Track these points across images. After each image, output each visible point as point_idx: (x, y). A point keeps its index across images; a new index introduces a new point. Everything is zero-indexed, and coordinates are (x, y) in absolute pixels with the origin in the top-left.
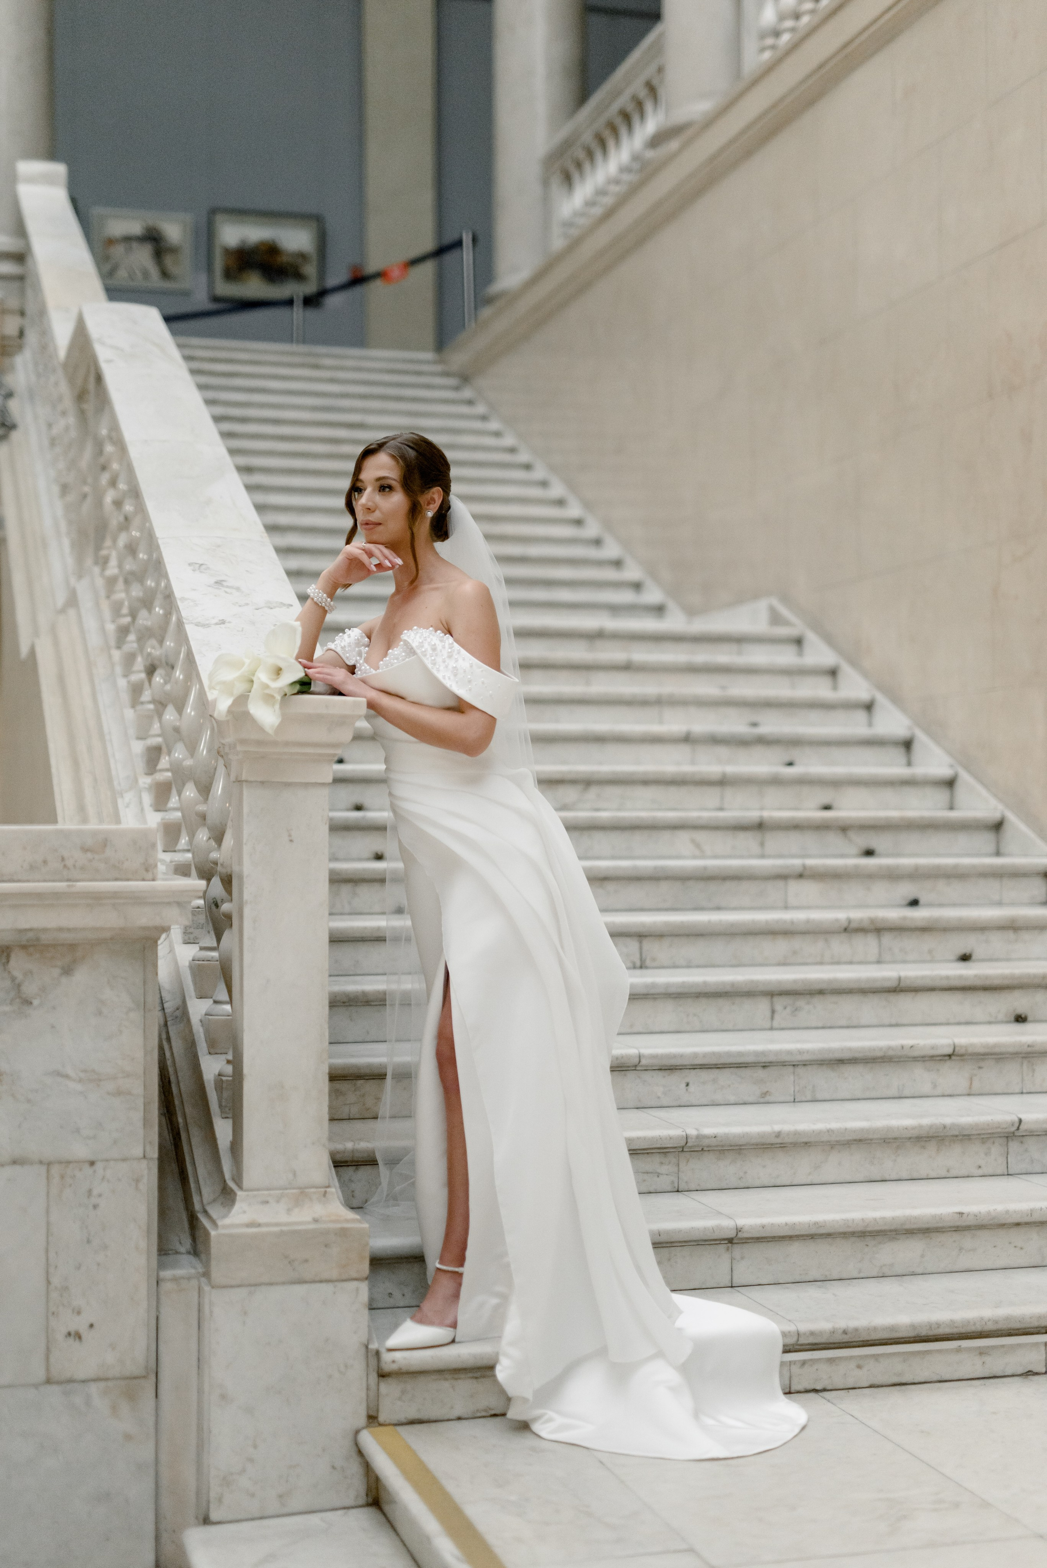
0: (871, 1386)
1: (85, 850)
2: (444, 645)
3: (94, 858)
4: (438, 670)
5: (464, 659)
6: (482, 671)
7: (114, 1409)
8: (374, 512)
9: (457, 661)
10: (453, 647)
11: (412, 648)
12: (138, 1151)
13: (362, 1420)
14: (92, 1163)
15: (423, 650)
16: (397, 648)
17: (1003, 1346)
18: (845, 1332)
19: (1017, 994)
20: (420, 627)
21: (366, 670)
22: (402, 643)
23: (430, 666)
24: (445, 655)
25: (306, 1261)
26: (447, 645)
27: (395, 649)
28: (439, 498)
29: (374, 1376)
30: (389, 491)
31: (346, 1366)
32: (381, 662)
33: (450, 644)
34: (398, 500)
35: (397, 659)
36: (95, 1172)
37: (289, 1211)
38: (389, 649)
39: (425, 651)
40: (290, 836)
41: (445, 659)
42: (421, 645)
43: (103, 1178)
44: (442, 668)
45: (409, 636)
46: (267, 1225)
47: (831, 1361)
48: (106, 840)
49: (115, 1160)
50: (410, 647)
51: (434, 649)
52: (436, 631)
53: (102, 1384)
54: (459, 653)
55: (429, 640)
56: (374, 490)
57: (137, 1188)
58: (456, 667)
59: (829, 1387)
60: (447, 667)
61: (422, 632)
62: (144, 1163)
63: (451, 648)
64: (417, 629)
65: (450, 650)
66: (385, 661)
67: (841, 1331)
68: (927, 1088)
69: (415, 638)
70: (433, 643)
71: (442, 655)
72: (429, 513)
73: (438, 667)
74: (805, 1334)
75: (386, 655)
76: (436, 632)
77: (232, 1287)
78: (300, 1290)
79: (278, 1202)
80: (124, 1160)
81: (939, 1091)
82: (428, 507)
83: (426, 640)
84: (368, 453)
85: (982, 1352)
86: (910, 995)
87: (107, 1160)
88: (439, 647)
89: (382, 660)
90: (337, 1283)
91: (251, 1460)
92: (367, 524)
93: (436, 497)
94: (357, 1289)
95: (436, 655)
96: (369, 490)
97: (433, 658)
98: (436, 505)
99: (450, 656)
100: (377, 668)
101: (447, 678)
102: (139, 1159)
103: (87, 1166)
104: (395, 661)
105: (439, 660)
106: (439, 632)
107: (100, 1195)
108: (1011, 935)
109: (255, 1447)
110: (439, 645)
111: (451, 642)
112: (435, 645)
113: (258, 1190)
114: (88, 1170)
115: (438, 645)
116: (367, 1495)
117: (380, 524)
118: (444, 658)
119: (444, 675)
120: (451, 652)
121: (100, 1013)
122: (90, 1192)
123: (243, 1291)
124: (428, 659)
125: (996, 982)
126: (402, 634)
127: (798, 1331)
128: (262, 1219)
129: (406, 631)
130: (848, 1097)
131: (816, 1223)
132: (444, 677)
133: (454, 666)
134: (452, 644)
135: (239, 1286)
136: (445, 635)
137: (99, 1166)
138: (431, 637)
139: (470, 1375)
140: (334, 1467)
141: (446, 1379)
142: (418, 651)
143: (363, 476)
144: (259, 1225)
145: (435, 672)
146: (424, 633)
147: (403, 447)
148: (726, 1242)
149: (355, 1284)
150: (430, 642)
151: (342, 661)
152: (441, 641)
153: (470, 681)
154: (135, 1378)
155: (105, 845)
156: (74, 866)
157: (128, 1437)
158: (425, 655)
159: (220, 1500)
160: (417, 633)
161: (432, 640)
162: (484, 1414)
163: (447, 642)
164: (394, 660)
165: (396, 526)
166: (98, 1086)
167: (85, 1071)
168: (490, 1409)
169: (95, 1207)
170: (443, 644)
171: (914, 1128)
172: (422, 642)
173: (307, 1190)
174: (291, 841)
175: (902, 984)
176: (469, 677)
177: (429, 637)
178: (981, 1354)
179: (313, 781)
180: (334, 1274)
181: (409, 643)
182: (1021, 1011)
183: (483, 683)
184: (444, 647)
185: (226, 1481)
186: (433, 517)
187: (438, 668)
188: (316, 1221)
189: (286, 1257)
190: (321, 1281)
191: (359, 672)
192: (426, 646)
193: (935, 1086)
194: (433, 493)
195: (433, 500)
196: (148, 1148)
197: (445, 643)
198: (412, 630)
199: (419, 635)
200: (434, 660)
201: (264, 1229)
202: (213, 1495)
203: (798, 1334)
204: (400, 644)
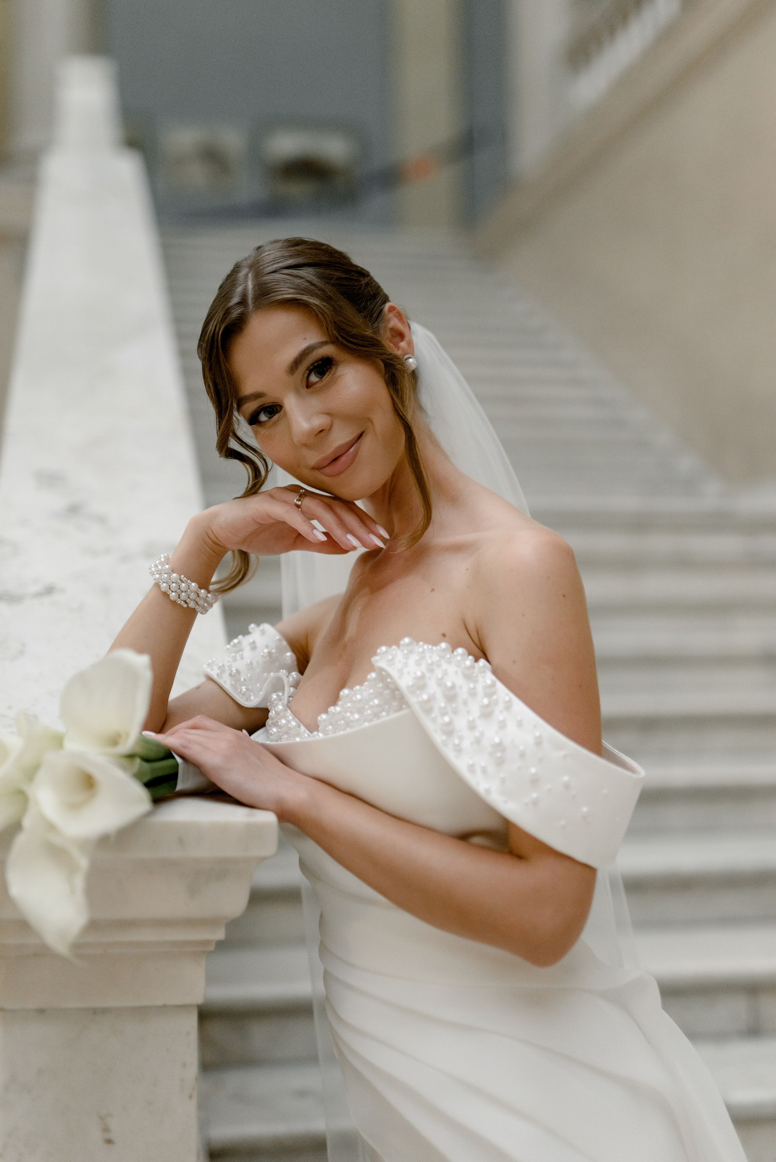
2: (474, 688)
4: (458, 750)
5: (520, 724)
6: (565, 756)
9: (503, 725)
10: (494, 693)
11: (397, 689)
15: (425, 697)
16: (361, 684)
20: (417, 639)
21: (290, 729)
22: (373, 675)
23: (438, 738)
24: (475, 712)
26: (480, 690)
27: (358, 687)
32: (324, 716)
33: (486, 687)
35: (360, 711)
38: (342, 686)
39: (429, 701)
40: (105, 1129)
41: (473, 721)
42: (420, 684)
44: (466, 744)
45: (392, 659)
50: (392, 686)
51: (451, 696)
52: (454, 648)
54: (508, 707)
55: (439, 674)
58: (500, 744)
60: (478, 741)
61: (424, 652)
63: (489, 695)
64: (408, 645)
65: (486, 701)
66: (334, 714)
69: (406, 665)
70: (449, 684)
71: (468, 712)
73: (456, 742)
75: (335, 700)
76: (453, 652)
83: (431, 671)
88: (463, 694)
89: (326, 712)
95: (455, 712)
97: (447, 719)
99: (487, 714)
100: (313, 727)
101: (478, 771)
104: (357, 716)
105: (461, 723)
106: (460, 650)
110: (463, 687)
111: (489, 682)
112: (453, 687)
115: (461, 687)
118: (471, 719)
119: (471, 762)
120: (488, 706)
124: (434, 720)
126: (375, 654)
129: (384, 648)
132: (472, 768)
133: (497, 740)
134: (493, 685)
136: (476, 660)
138: (444, 665)
142: (413, 700)
145: (450, 754)
146: (428, 655)
150: (442, 678)
151: (231, 703)
152: (468, 677)
153: (535, 781)
158: (428, 711)
160: (411, 652)
161: (445, 673)
163: (480, 679)
164: (352, 713)
170: (472, 686)
172: (423, 677)
174: (109, 1141)
176: (533, 770)
177: (439, 666)
179: (160, 1002)
181: (389, 675)
183: (567, 786)
184: (473, 693)
187: (458, 745)
191: (275, 730)
192: (433, 687)
197: (476, 681)
198: (398, 645)
199: (414, 657)
200: (450, 723)
204: (369, 677)
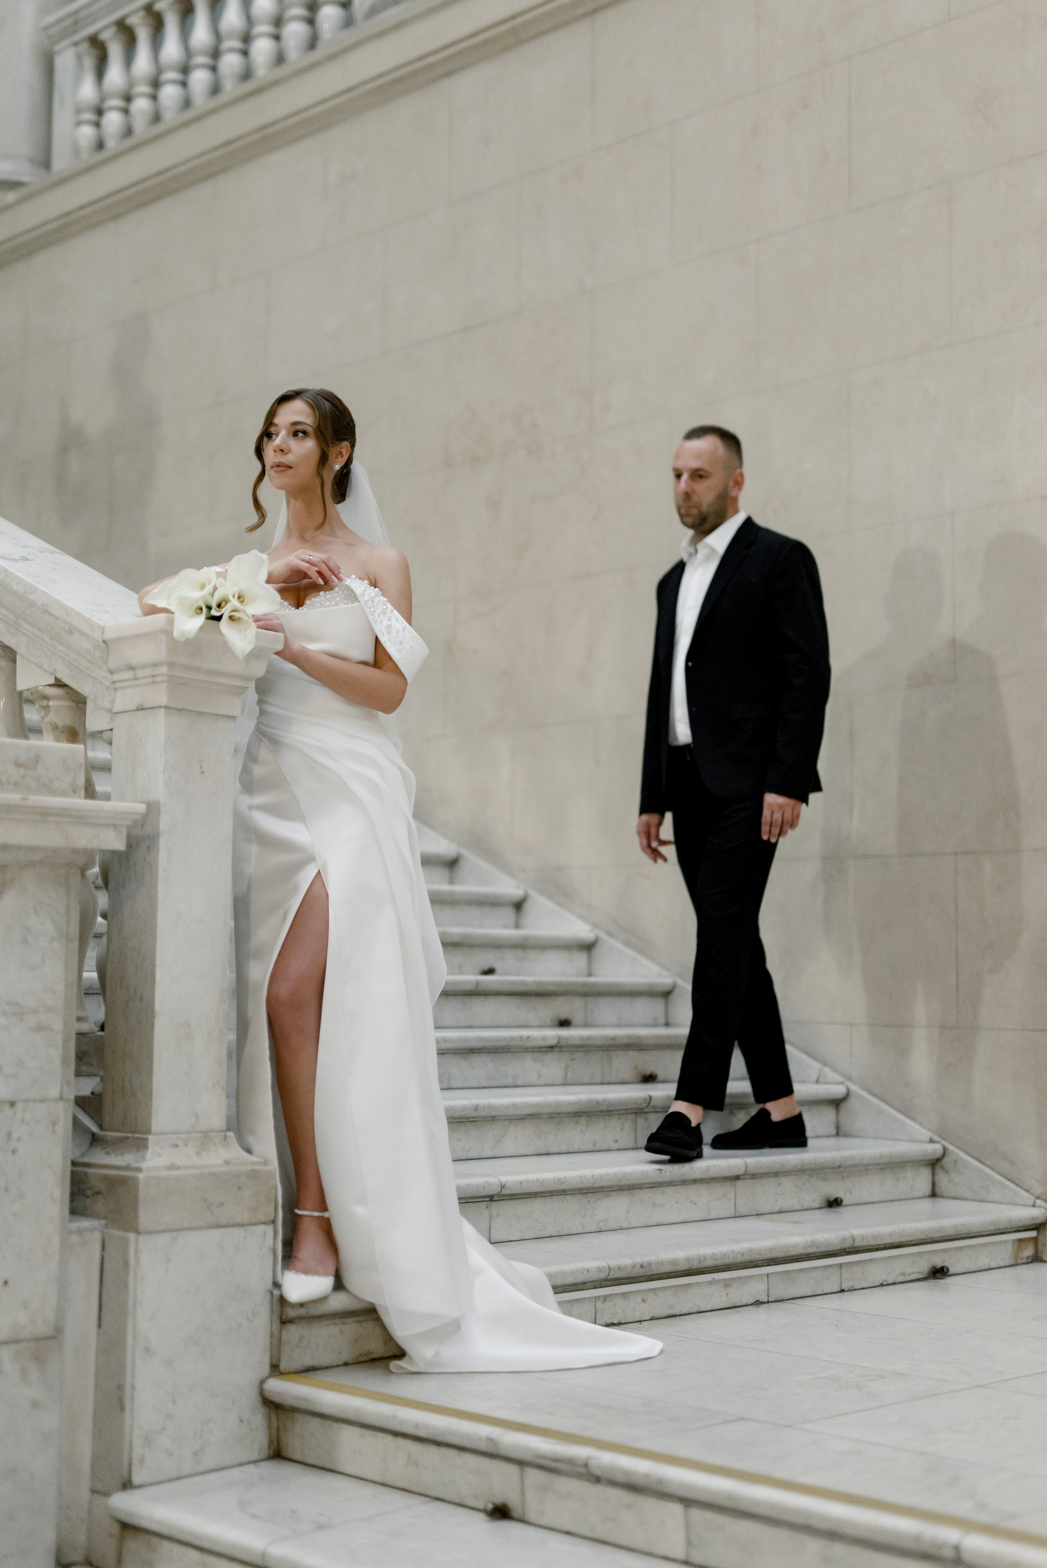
0: (652, 1319)
1: (18, 765)
3: (26, 775)
4: (376, 624)
5: (397, 620)
6: (412, 636)
7: (24, 1374)
8: (287, 454)
9: (390, 618)
11: (354, 595)
12: (55, 1092)
13: (266, 1369)
14: (13, 1104)
15: (365, 599)
17: (740, 1278)
18: (642, 1266)
19: (560, 1000)
23: (370, 617)
24: (380, 610)
25: (222, 1204)
28: (347, 454)
29: (277, 1323)
30: (303, 437)
31: (254, 1314)
33: (383, 601)
34: (309, 445)
36: (15, 1113)
37: (198, 1154)
39: (366, 601)
40: (201, 767)
41: (379, 614)
42: (363, 594)
43: (23, 1120)
44: (378, 622)
45: (351, 583)
46: (186, 1167)
47: (624, 1295)
48: (38, 756)
49: (34, 1101)
51: (373, 602)
53: (13, 1347)
54: (392, 612)
56: (288, 434)
57: (53, 1132)
58: (389, 626)
59: (623, 1321)
60: (381, 622)
62: (61, 1105)
67: (639, 1265)
68: (533, 1079)
69: (356, 586)
72: (337, 466)
74: (614, 1268)
77: (157, 1232)
78: (216, 1234)
79: (186, 1145)
80: (42, 1101)
81: (542, 1082)
82: (336, 460)
83: (365, 590)
84: (285, 399)
85: (727, 1284)
86: (481, 999)
87: (27, 1101)
88: (376, 601)
90: (248, 1227)
91: (170, 1417)
92: (278, 466)
93: (344, 451)
94: (265, 1234)
96: (283, 433)
97: (372, 610)
98: (343, 459)
99: (384, 612)
101: (381, 633)
102: (57, 1100)
103: (7, 1107)
107: (19, 1139)
108: (520, 953)
109: (174, 1403)
113: (165, 1133)
114: (8, 1111)
116: (269, 1448)
117: (291, 468)
118: (378, 612)
119: (379, 629)
121: (25, 941)
122: (9, 1135)
123: (165, 1238)
124: (368, 609)
125: (550, 988)
127: (609, 1266)
128: (180, 1162)
130: (476, 1085)
131: (559, 1180)
132: (379, 632)
134: (386, 602)
135: (163, 1231)
137: (19, 1107)
139: (356, 1319)
140: (241, 1421)
141: (335, 1324)
142: (361, 600)
143: (277, 420)
144: (179, 1168)
147: (319, 397)
148: (488, 1199)
149: (263, 1227)
152: (376, 596)
153: (401, 642)
154: (46, 1338)
155: (37, 762)
156: (8, 781)
157: (35, 1404)
159: (142, 1461)
162: (366, 1358)
165: (306, 471)
166: (21, 1019)
167: (9, 1003)
168: (370, 1353)
169: (14, 1152)
171: (576, 1103)
172: (363, 592)
173: (209, 1134)
174: (202, 772)
175: (480, 988)
176: (401, 638)
178: (726, 1286)
179: (224, 713)
180: (245, 1217)
181: (350, 588)
182: (563, 1016)
183: (411, 648)
185: (148, 1441)
186: (338, 471)
188: (227, 1163)
189: (205, 1200)
190: (234, 1226)
192: (367, 596)
193: (540, 1076)
194: (341, 448)
195: (341, 453)
196: (65, 1088)
200: (374, 612)
201: (187, 1172)
202: (135, 1456)
203: (609, 1269)
